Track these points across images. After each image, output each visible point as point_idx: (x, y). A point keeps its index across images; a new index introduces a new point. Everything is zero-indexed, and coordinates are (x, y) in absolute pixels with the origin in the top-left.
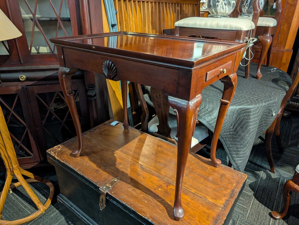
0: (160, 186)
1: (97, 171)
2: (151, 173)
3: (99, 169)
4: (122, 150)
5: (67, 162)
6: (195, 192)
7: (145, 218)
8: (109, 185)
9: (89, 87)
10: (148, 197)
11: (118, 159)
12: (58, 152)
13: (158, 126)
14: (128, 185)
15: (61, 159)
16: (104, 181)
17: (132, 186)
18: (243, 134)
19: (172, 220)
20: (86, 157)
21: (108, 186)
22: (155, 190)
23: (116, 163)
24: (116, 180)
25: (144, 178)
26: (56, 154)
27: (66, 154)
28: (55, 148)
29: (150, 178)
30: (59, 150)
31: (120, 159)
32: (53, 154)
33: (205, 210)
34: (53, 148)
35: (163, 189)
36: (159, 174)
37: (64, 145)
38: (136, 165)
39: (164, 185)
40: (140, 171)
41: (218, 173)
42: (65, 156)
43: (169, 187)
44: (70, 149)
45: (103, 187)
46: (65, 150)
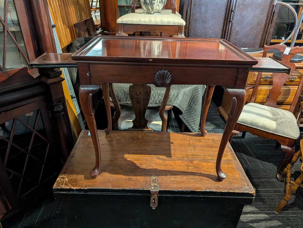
0: (188, 166)
1: (130, 179)
3: (130, 177)
5: (92, 186)
7: (204, 191)
8: (154, 184)
9: (57, 102)
10: (189, 177)
11: (135, 162)
12: (69, 182)
13: (133, 121)
14: (167, 176)
15: (82, 186)
16: (146, 184)
17: (170, 175)
18: (195, 107)
19: (219, 183)
20: (104, 173)
22: (188, 169)
23: (138, 165)
24: (154, 178)
25: (171, 166)
26: (70, 185)
27: (81, 180)
28: (60, 180)
29: (175, 163)
30: (67, 180)
31: (136, 161)
32: (66, 187)
33: (228, 166)
34: (57, 181)
35: (192, 166)
36: (177, 158)
37: (65, 173)
38: (155, 159)
39: (190, 164)
40: (162, 162)
41: (209, 139)
42: (82, 182)
43: (194, 163)
44: (78, 174)
45: (151, 188)
46: (74, 177)
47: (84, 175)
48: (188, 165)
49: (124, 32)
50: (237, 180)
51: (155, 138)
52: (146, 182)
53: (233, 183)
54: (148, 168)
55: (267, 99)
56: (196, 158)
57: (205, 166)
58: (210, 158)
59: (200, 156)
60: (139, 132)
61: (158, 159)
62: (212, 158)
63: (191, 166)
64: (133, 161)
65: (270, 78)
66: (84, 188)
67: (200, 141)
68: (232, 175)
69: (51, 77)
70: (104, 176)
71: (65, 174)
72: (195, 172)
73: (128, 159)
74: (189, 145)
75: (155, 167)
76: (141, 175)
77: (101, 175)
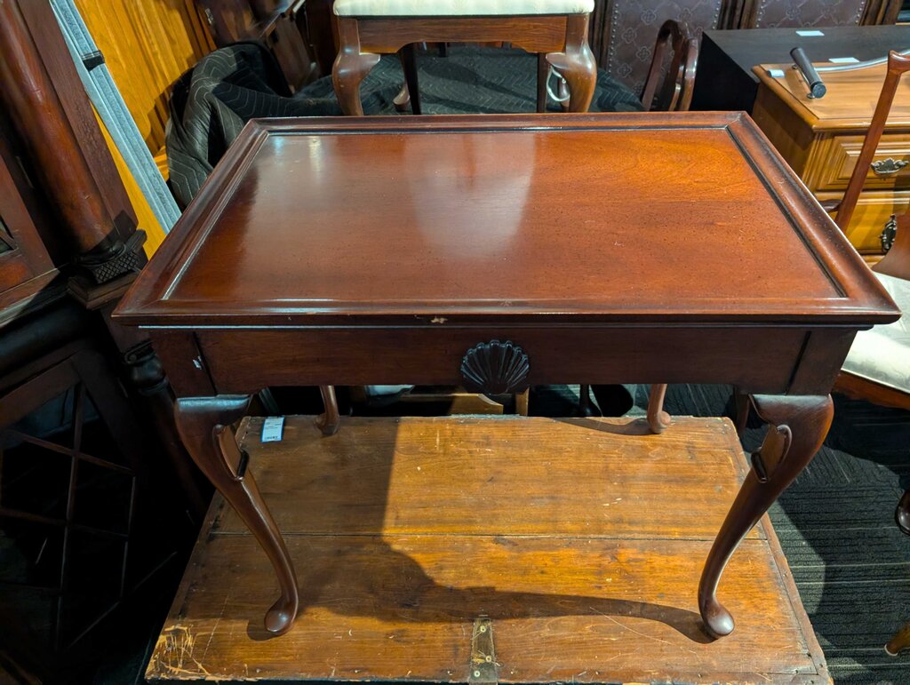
0: (601, 571)
1: (400, 637)
2: (546, 546)
3: (402, 626)
4: (397, 518)
5: (272, 669)
6: (680, 534)
8: (482, 658)
10: (605, 622)
11: (418, 557)
12: (196, 654)
14: (528, 620)
15: (240, 670)
16: (456, 654)
17: (538, 616)
19: (707, 645)
20: (313, 610)
21: (481, 661)
22: (600, 588)
23: (428, 573)
24: (483, 629)
25: (542, 572)
26: (200, 666)
27: (236, 642)
28: (169, 646)
29: (556, 560)
30: (190, 643)
31: (423, 553)
32: (186, 675)
33: (740, 568)
34: (158, 650)
35: (614, 572)
36: (563, 535)
37: (183, 613)
38: (487, 545)
39: (606, 561)
40: (512, 558)
41: (675, 447)
42: (238, 652)
43: (622, 558)
44: (225, 617)
45: (473, 676)
46: (213, 627)
47: (246, 618)
48: (600, 566)
49: (365, 47)
50: (770, 631)
51: (488, 445)
52: (456, 647)
53: (758, 646)
54: (465, 584)
55: (881, 237)
56: (630, 532)
57: (662, 570)
58: (676, 532)
59: (643, 523)
60: (431, 422)
61: (496, 542)
62: (684, 534)
63: (610, 573)
64: (412, 555)
65: (900, 166)
66: (248, 679)
67: (642, 454)
68: (754, 610)
69: (100, 282)
70: (312, 622)
71: (184, 617)
72: (624, 597)
73: (396, 547)
74: (607, 475)
75: (486, 579)
76: (438, 619)
77: (305, 617)
